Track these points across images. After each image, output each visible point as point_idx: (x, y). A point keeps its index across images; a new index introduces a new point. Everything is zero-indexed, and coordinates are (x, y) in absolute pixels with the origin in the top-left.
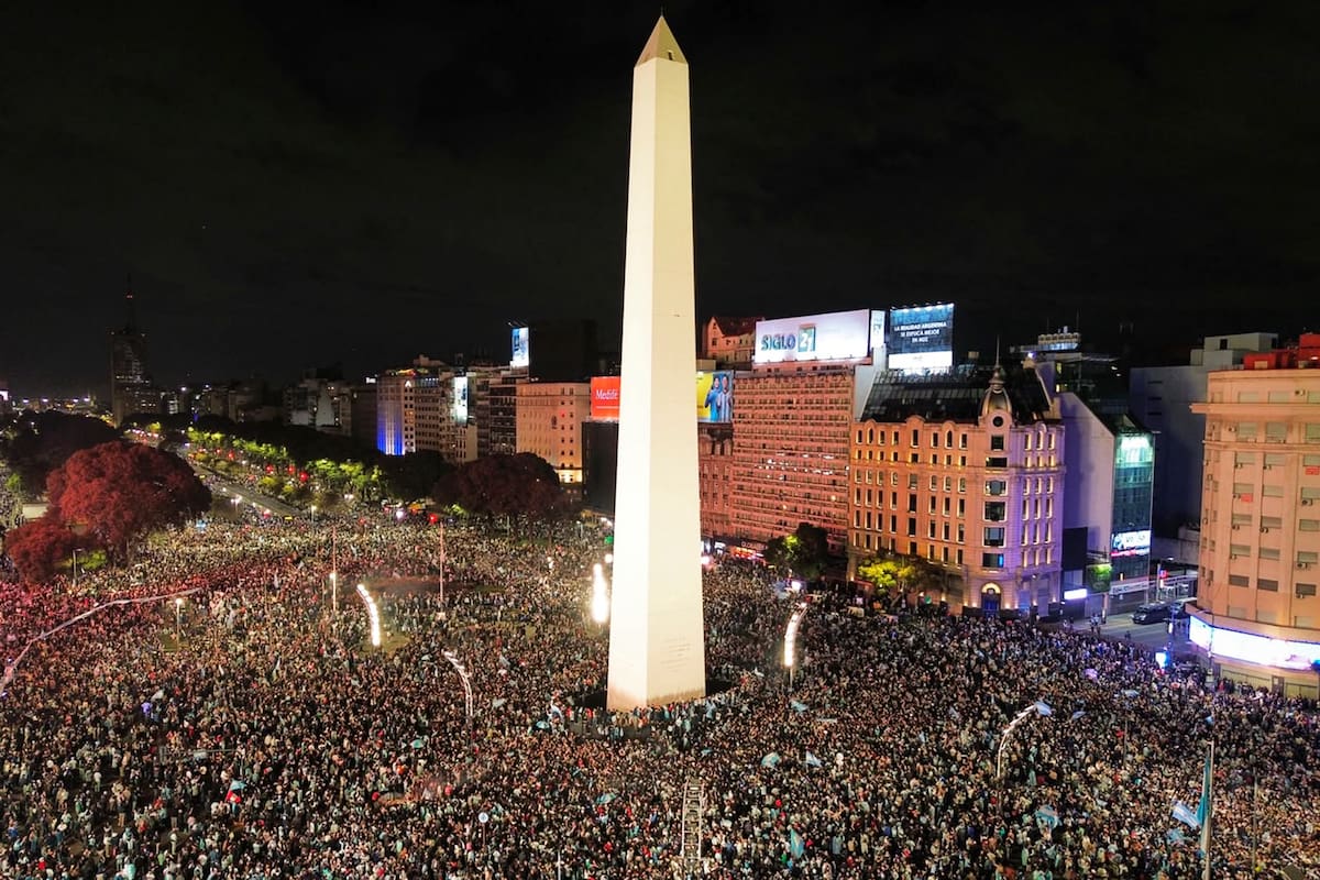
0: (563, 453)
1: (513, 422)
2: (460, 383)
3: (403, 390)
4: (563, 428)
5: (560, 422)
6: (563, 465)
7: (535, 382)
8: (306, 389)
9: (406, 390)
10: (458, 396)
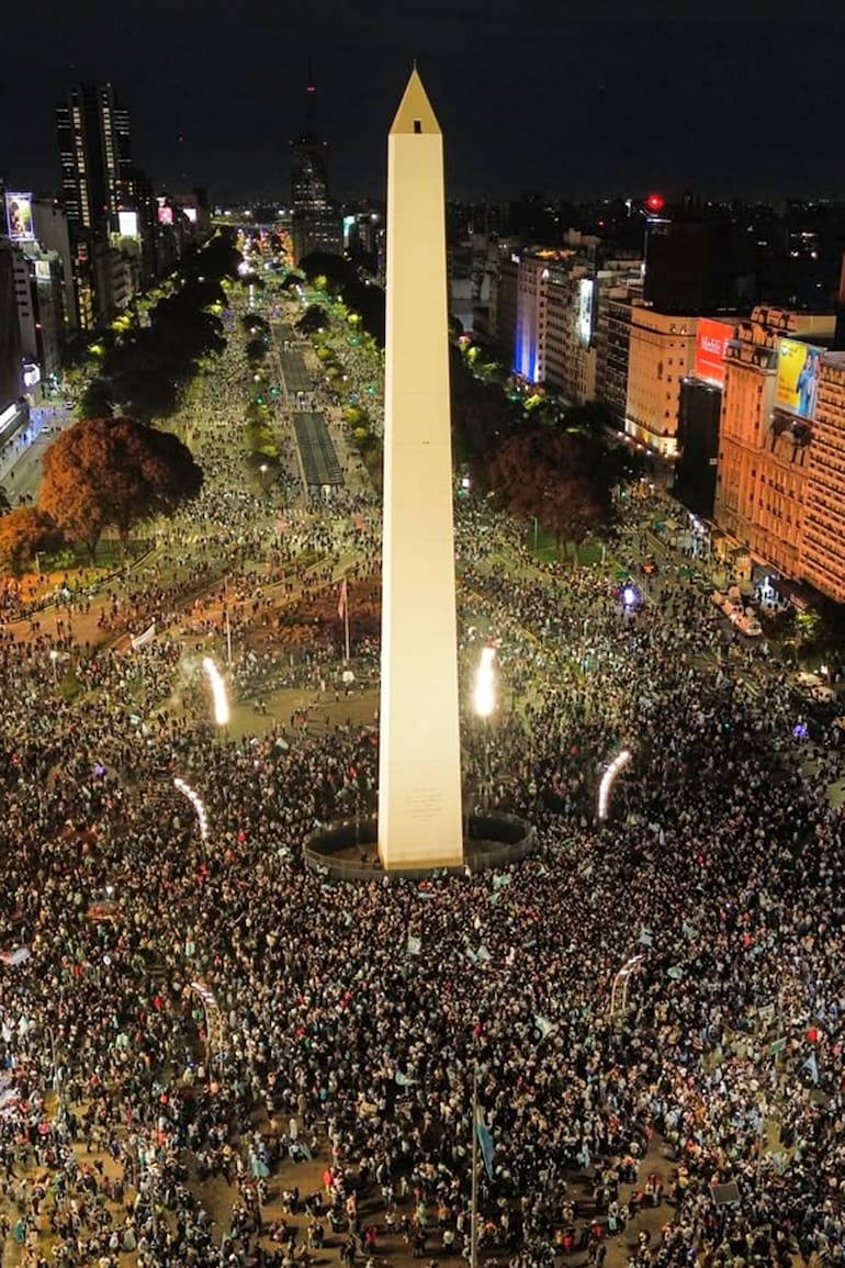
0: (667, 414)
1: (626, 355)
2: (586, 287)
3: (539, 282)
4: (670, 380)
5: (667, 371)
6: (666, 431)
7: (649, 308)
8: (469, 248)
9: (543, 283)
10: (583, 307)
